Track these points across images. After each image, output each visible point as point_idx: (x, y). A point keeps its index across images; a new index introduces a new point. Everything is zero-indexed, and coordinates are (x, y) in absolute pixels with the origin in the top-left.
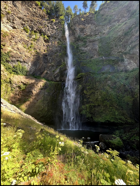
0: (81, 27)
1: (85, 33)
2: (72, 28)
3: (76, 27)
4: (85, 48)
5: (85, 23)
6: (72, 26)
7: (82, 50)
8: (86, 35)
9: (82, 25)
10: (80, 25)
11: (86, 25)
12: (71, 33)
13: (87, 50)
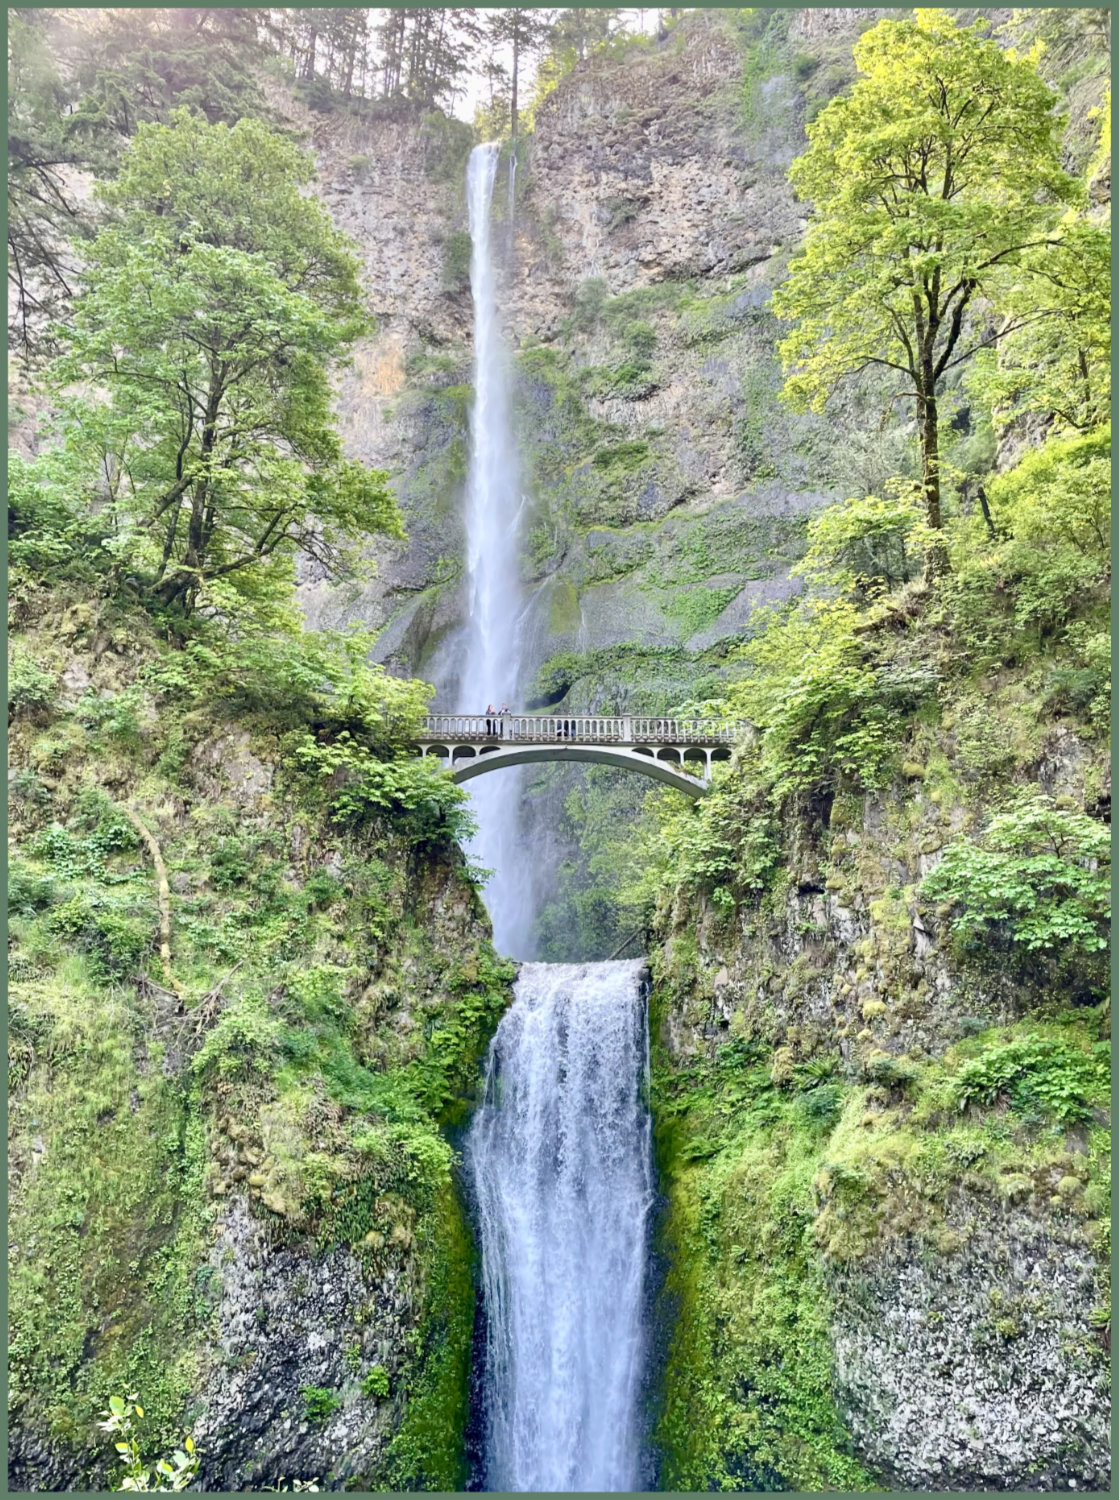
0: (609, 192)
1: (647, 254)
5: (647, 159)
7: (612, 429)
8: (656, 270)
9: (622, 175)
10: (604, 177)
11: (655, 175)
12: (531, 248)
13: (654, 425)
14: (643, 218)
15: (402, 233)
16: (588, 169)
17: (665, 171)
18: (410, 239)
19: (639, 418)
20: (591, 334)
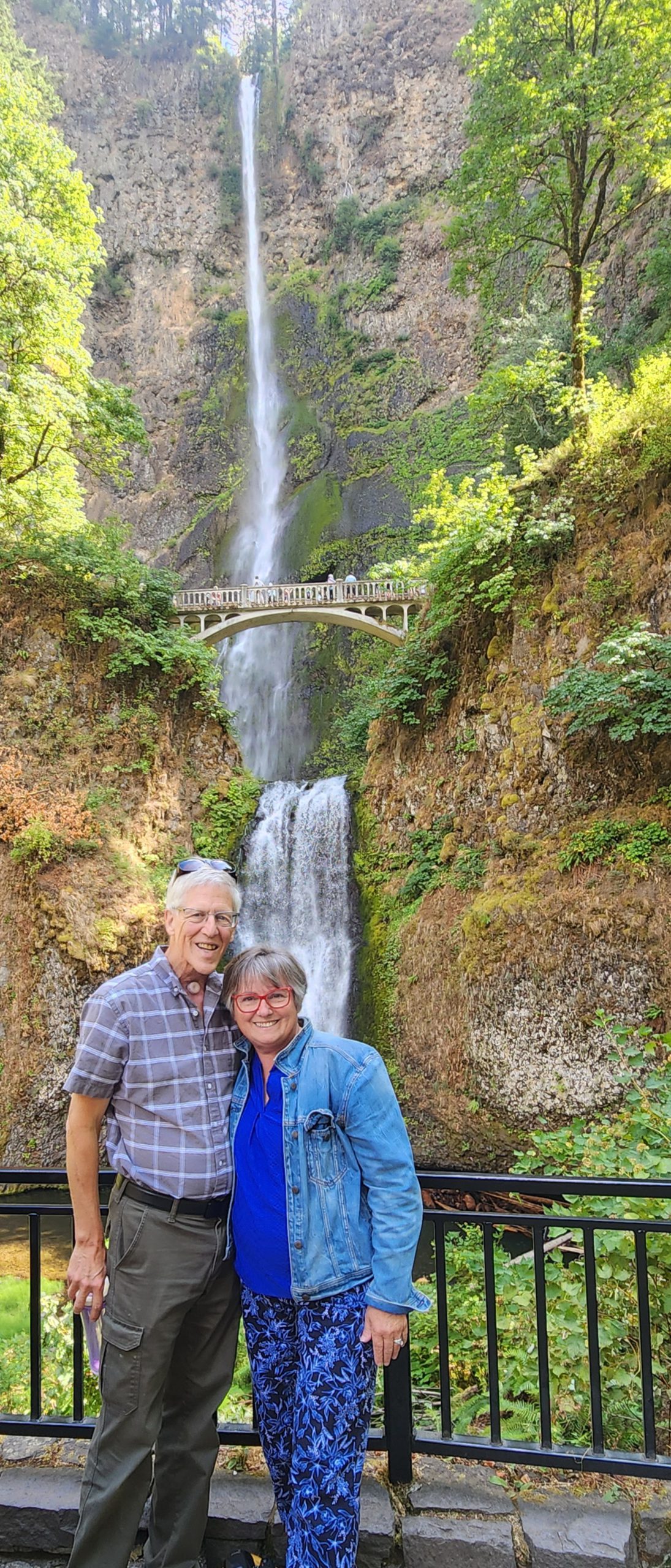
0: (360, 111)
1: (392, 171)
2: (294, 127)
3: (323, 117)
4: (388, 316)
5: (391, 74)
6: (290, 116)
7: (365, 340)
8: (400, 186)
9: (369, 93)
10: (353, 96)
11: (398, 91)
12: (294, 175)
13: (400, 332)
14: (389, 134)
15: (182, 171)
16: (340, 89)
17: (408, 85)
18: (191, 176)
19: (389, 327)
20: (348, 252)
